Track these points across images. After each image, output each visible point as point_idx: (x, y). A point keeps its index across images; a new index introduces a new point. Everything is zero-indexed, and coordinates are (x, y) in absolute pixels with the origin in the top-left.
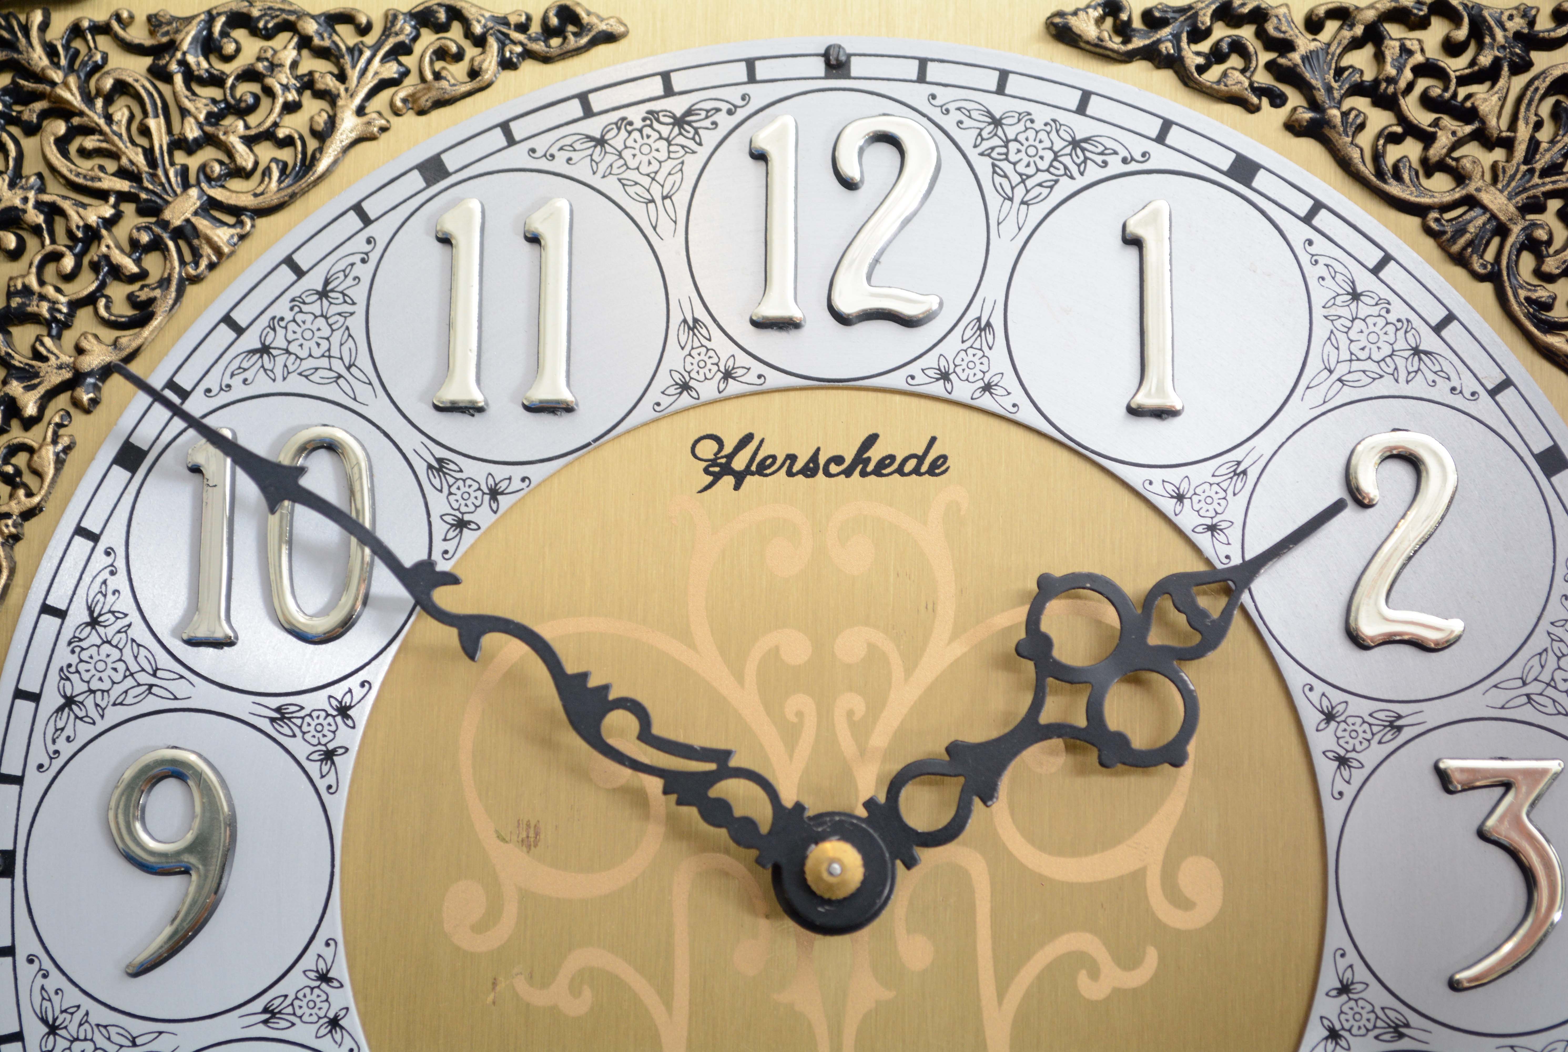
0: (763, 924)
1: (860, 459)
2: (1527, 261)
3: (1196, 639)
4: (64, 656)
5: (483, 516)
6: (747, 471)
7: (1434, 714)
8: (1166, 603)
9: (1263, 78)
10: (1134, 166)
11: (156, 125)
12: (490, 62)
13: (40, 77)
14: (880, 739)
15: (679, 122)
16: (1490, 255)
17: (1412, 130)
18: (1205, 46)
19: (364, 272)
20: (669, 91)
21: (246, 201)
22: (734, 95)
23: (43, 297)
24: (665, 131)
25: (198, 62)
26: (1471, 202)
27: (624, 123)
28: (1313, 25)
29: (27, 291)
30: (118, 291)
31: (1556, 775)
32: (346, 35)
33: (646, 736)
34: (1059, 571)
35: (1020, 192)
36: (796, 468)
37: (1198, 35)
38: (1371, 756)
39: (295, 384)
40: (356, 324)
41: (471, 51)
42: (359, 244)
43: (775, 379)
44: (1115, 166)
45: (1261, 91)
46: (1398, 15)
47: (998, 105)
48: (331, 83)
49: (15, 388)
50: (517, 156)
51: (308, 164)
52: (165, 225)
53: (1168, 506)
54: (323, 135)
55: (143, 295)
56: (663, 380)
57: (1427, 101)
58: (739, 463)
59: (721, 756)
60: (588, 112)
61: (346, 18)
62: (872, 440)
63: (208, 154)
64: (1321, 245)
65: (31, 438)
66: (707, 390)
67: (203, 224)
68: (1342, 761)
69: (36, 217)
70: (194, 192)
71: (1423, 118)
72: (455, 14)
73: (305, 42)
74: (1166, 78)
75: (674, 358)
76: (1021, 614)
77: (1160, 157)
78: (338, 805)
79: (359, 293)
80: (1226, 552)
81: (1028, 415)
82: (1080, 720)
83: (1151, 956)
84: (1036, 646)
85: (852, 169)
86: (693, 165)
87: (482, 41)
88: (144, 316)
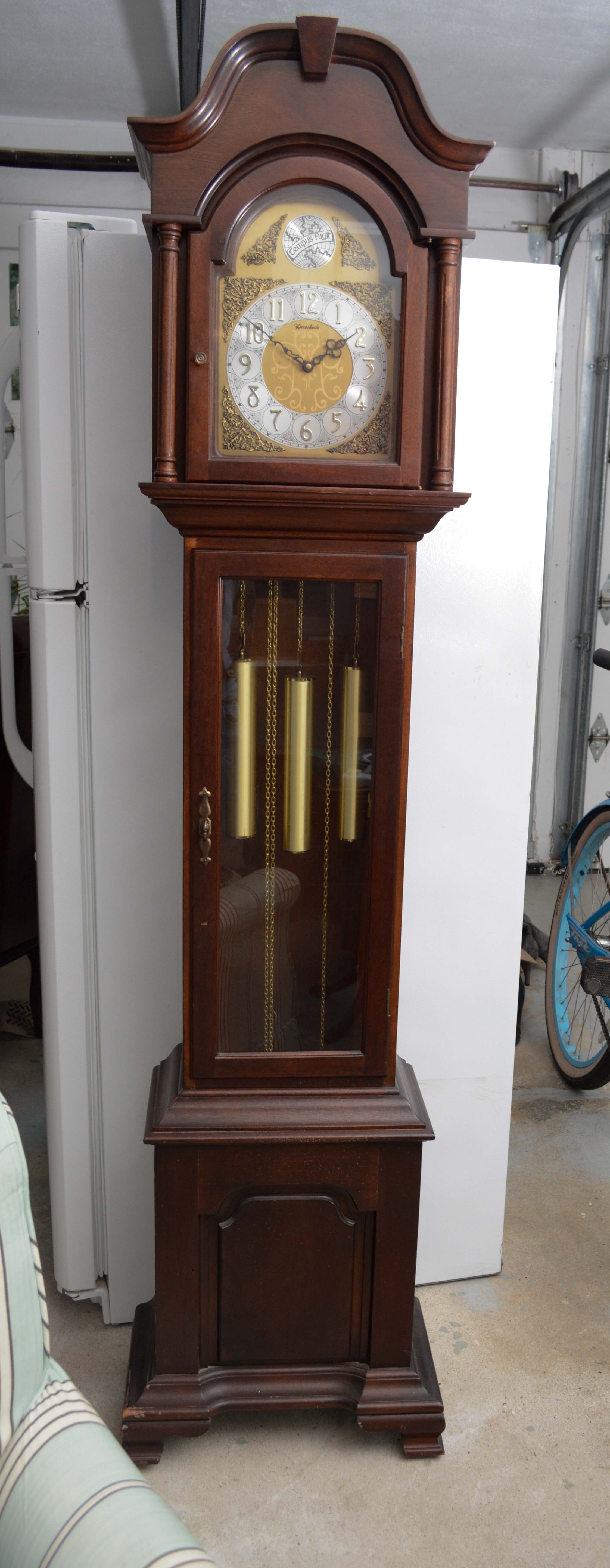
0: (301, 372)
2: (374, 310)
3: (342, 346)
4: (235, 344)
5: (275, 332)
7: (363, 354)
8: (339, 343)
9: (350, 290)
10: (338, 298)
11: (242, 290)
12: (275, 285)
13: (230, 285)
14: (312, 355)
15: (294, 292)
16: (370, 309)
17: (364, 296)
19: (263, 306)
20: (293, 289)
21: (251, 298)
22: (299, 289)
23: (232, 308)
24: (292, 293)
25: (246, 284)
26: (369, 304)
27: (288, 292)
28: (355, 284)
29: (230, 307)
30: (238, 307)
31: (372, 358)
32: (260, 282)
33: (291, 354)
34: (329, 339)
35: (327, 300)
36: (305, 327)
37: (344, 285)
38: (357, 357)
39: (256, 317)
40: (262, 311)
42: (262, 303)
43: (303, 319)
44: (335, 298)
46: (363, 284)
47: (324, 291)
48: (259, 286)
49: (229, 317)
50: (277, 295)
51: (257, 294)
52: (243, 301)
53: (339, 333)
54: (258, 292)
56: (292, 318)
57: (365, 293)
58: (299, 327)
59: (298, 356)
60: (285, 290)
61: (261, 279)
62: (312, 325)
63: (247, 293)
64: (355, 307)
65: (230, 322)
66: (296, 319)
67: (247, 301)
68: (355, 358)
69: (230, 299)
70: (246, 297)
71: (365, 294)
72: (271, 279)
73: (257, 282)
74: (341, 289)
75: (293, 316)
76: (326, 343)
77: (340, 298)
78: (261, 359)
79: (262, 308)
80: (345, 338)
81: (327, 323)
82: (331, 353)
83: (337, 376)
84: (327, 346)
85: (311, 298)
86: (295, 296)
87: (274, 283)
88: (241, 310)
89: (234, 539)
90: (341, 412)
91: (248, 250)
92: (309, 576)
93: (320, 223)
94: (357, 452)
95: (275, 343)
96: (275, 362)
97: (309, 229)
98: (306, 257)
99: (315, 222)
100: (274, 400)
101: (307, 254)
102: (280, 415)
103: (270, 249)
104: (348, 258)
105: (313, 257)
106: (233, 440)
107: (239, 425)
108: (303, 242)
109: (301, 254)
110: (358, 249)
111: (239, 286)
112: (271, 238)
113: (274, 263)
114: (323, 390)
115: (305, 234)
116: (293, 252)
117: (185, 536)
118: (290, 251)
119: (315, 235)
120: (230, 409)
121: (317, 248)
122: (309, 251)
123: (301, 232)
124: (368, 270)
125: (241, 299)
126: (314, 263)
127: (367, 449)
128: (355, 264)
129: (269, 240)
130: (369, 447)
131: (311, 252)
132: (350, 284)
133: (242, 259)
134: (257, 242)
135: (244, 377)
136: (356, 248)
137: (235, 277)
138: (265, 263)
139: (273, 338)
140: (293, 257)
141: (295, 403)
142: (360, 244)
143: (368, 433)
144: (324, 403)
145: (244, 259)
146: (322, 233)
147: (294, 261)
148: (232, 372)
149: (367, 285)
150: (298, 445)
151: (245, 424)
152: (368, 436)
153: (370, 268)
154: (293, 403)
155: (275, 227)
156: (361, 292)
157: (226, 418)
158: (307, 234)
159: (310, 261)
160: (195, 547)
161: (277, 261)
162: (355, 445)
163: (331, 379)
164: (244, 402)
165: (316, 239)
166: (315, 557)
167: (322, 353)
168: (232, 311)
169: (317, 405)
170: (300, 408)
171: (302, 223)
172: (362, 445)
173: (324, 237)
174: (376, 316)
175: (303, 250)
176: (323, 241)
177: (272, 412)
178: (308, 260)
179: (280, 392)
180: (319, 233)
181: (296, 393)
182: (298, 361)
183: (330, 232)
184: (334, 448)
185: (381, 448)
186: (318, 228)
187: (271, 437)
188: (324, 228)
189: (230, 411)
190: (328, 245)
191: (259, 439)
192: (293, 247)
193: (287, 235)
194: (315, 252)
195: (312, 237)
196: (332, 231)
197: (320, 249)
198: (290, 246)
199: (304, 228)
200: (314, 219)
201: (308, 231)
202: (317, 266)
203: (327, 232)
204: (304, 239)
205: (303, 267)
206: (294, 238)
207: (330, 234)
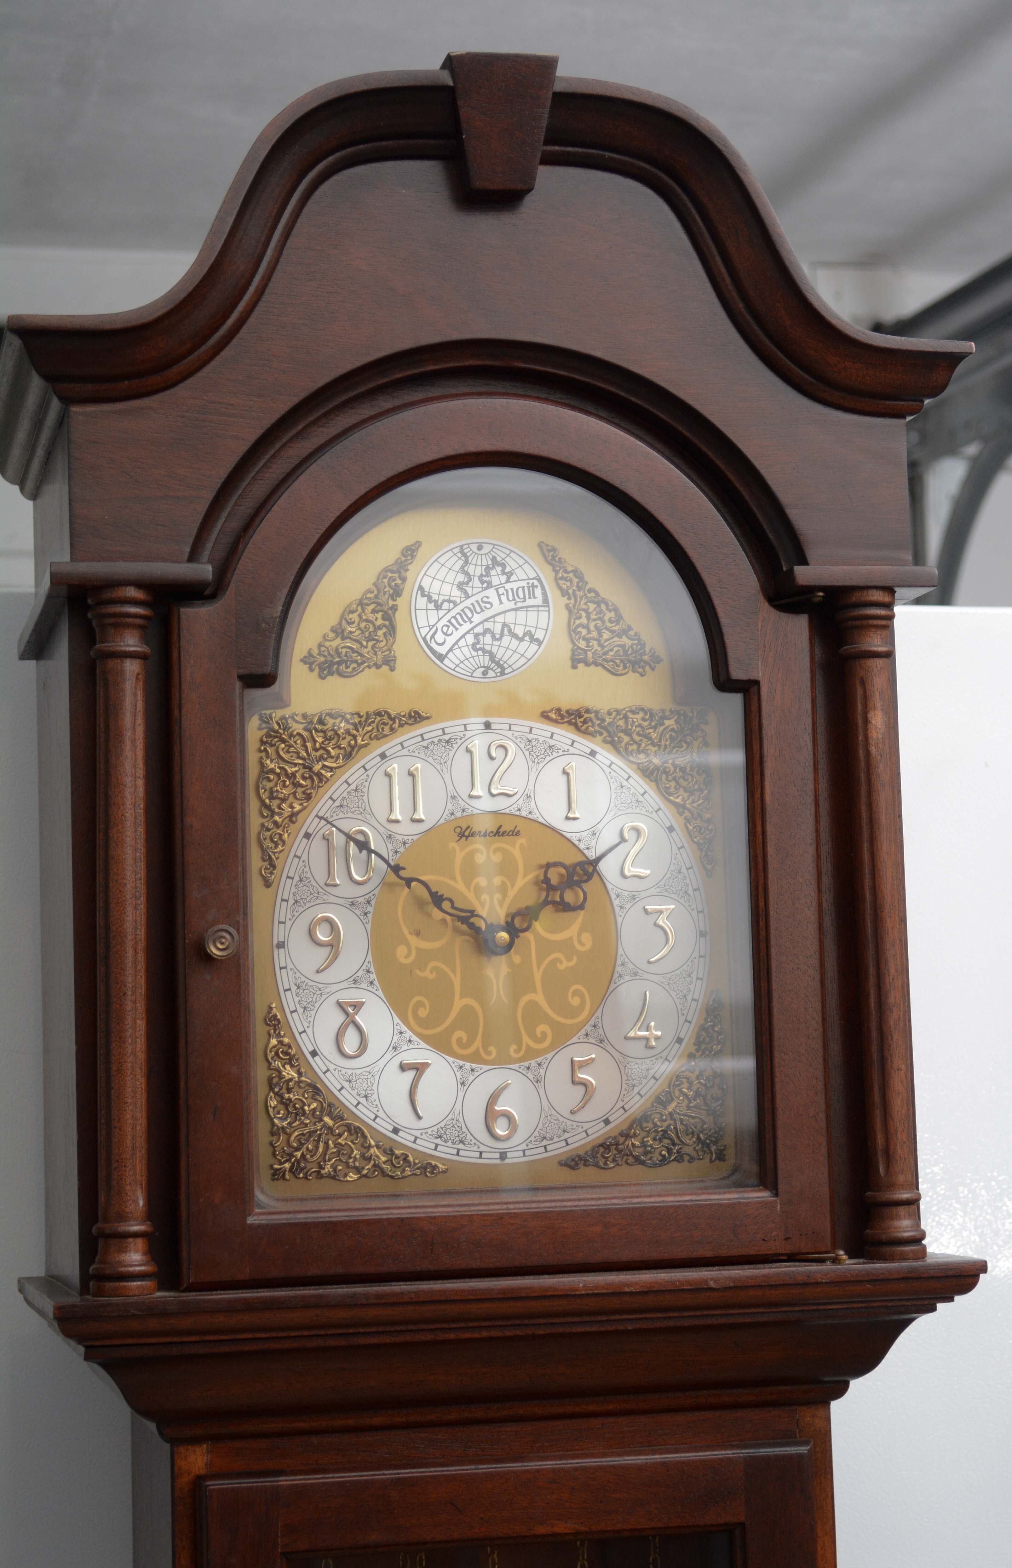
1: (498, 832)
2: (664, 777)
3: (586, 878)
4: (293, 891)
5: (402, 850)
6: (469, 836)
7: (643, 895)
8: (577, 870)
9: (597, 729)
10: (565, 753)
11: (309, 745)
12: (396, 725)
13: (277, 732)
14: (506, 906)
15: (447, 742)
16: (655, 775)
17: (635, 742)
18: (582, 720)
19: (367, 784)
20: (444, 734)
21: (334, 765)
22: (461, 734)
23: (282, 793)
24: (444, 744)
25: (319, 727)
26: (649, 762)
27: (433, 742)
28: (609, 713)
29: (277, 791)
30: (300, 790)
31: (673, 909)
32: (357, 720)
33: (453, 907)
34: (551, 861)
35: (536, 760)
36: (482, 834)
37: (581, 717)
38: (628, 906)
39: (350, 815)
40: (365, 798)
41: (391, 723)
42: (364, 776)
43: (475, 812)
44: (561, 753)
45: (596, 732)
46: (631, 711)
47: (530, 736)
48: (355, 732)
49: (276, 818)
50: (405, 752)
51: (350, 755)
52: (313, 772)
53: (577, 843)
54: (353, 748)
55: (308, 791)
56: (447, 812)
57: (638, 734)
58: (467, 834)
59: (470, 911)
60: (423, 740)
61: (358, 714)
62: (500, 826)
63: (321, 752)
64: (613, 773)
65: (280, 831)
66: (457, 815)
67: (323, 772)
68: (621, 908)
69: (278, 771)
70: (320, 763)
71: (637, 738)
72: (386, 712)
73: (347, 721)
74: (572, 727)
75: (449, 806)
76: (540, 872)
77: (572, 750)
78: (369, 927)
79: (365, 790)
80: (592, 855)
81: (541, 820)
82: (558, 899)
83: (575, 958)
84: (547, 880)
85: (494, 754)
86: (451, 753)
87: (393, 720)
88: (308, 797)
89: (315, 1440)
90: (593, 1056)
91: (320, 639)
92: (541, 1530)
93: (508, 559)
94: (643, 1163)
95: (408, 881)
96: (406, 932)
97: (481, 576)
98: (477, 650)
99: (494, 559)
100: (408, 1034)
101: (478, 643)
102: (428, 1074)
103: (380, 633)
104: (588, 646)
105: (495, 649)
106: (298, 1154)
107: (314, 1110)
108: (466, 610)
109: (462, 643)
110: (610, 621)
111: (299, 734)
112: (379, 604)
113: (392, 669)
114: (539, 998)
115: (469, 590)
116: (440, 637)
117: (174, 1442)
118: (433, 637)
119: (497, 590)
120: (288, 1067)
121: (504, 625)
122: (483, 635)
123: (461, 586)
124: (642, 675)
125: (305, 767)
126: (498, 664)
127: (669, 1151)
128: (608, 661)
129: (374, 611)
130: (674, 1144)
131: (488, 636)
132: (597, 712)
133: (305, 663)
134: (342, 617)
135: (321, 978)
136: (606, 618)
137: (287, 712)
138: (367, 670)
139: (403, 869)
140: (442, 650)
141: (465, 1040)
142: (616, 610)
143: (670, 1108)
144: (544, 1034)
145: (311, 664)
146: (514, 586)
147: (446, 661)
148: (290, 966)
149: (641, 715)
150: (481, 1153)
151: (330, 1105)
152: (670, 1113)
153: (647, 668)
154: (459, 1040)
155: (390, 575)
156: (627, 732)
157: (276, 1094)
158: (475, 591)
159: (487, 658)
160: (203, 1472)
161: (398, 665)
162: (637, 1143)
163: (561, 967)
164: (327, 1047)
165: (501, 603)
166: (554, 1471)
167: (531, 898)
168: (284, 800)
169: (526, 1039)
170: (481, 1050)
171: (461, 563)
172: (654, 1139)
173: (521, 595)
174: (670, 794)
175: (468, 632)
176: (519, 605)
177: (403, 1068)
178: (481, 658)
179: (423, 1013)
180: (508, 586)
181: (467, 1010)
182: (472, 926)
183: (536, 583)
184: (579, 1156)
185: (708, 1146)
186: (503, 573)
187: (404, 1138)
188: (520, 574)
189: (289, 1072)
190: (532, 615)
191: (370, 1146)
192: (439, 625)
193: (423, 595)
194: (498, 636)
195: (488, 597)
196: (539, 580)
197: (512, 626)
198: (431, 623)
199: (467, 574)
200: (492, 550)
201: (476, 582)
202: (507, 671)
203: (528, 583)
204: (468, 603)
205: (470, 674)
206: (442, 603)
207: (537, 587)
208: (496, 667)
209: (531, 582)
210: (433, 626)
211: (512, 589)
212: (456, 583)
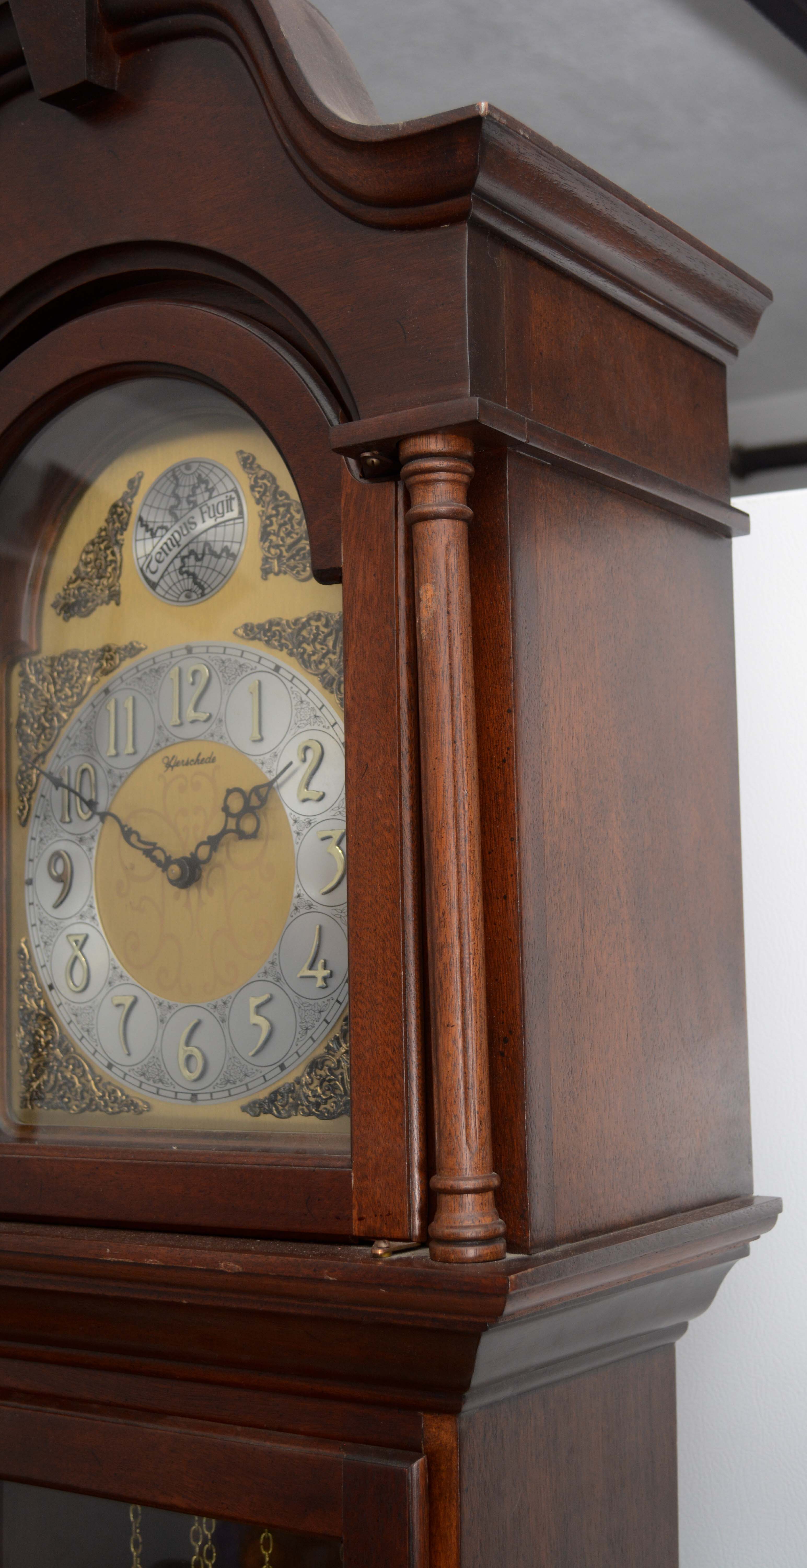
1: (198, 760)
3: (261, 803)
4: (39, 828)
5: (119, 783)
6: (174, 766)
7: (318, 819)
8: (256, 794)
10: (253, 671)
11: (51, 687)
12: (117, 660)
13: (30, 678)
14: (196, 835)
15: (156, 671)
17: (317, 652)
19: (94, 721)
20: (154, 663)
21: (68, 705)
22: (167, 662)
24: (154, 674)
25: (59, 668)
27: (145, 673)
28: (294, 624)
30: (45, 732)
32: (88, 658)
33: (139, 840)
34: (231, 788)
35: (228, 681)
36: (184, 763)
38: (304, 832)
39: (81, 753)
40: (92, 735)
41: (113, 658)
42: (93, 713)
43: (177, 740)
44: (249, 671)
45: (282, 644)
47: (224, 657)
48: (85, 671)
49: (28, 761)
50: (123, 685)
51: (82, 693)
52: (54, 714)
53: (258, 766)
54: (84, 686)
55: (50, 733)
56: (154, 743)
57: (319, 643)
58: (172, 764)
59: (161, 844)
60: (138, 671)
61: (89, 652)
62: (199, 755)
63: (61, 693)
64: (295, 689)
66: (164, 745)
68: (298, 834)
69: (29, 715)
70: (58, 704)
71: (318, 648)
72: (110, 648)
73: (81, 660)
74: (262, 644)
75: (156, 737)
76: (223, 800)
77: (259, 667)
78: (93, 862)
79: (92, 727)
80: (271, 778)
81: (230, 744)
82: (237, 827)
84: (227, 808)
85: (195, 679)
86: (159, 683)
87: (115, 655)
88: (49, 738)
90: (272, 995)
91: (65, 582)
93: (212, 475)
94: (312, 1114)
97: (189, 496)
98: (183, 574)
99: (199, 478)
100: (120, 969)
101: (184, 566)
102: (135, 1011)
103: (108, 569)
104: (274, 554)
105: (197, 571)
106: (34, 1084)
107: (48, 1042)
108: (176, 534)
109: (171, 569)
111: (45, 678)
112: (109, 543)
113: (118, 604)
115: (178, 513)
116: (153, 566)
118: (148, 566)
119: (201, 508)
120: (32, 999)
121: (206, 544)
122: (188, 557)
123: (172, 511)
125: (49, 710)
126: (199, 585)
127: (338, 1103)
128: (296, 567)
129: (104, 549)
130: (342, 1096)
131: (192, 558)
132: (283, 623)
133: (52, 608)
134: (81, 559)
135: (57, 913)
137: (38, 659)
138: (98, 607)
140: (154, 578)
141: (166, 977)
145: (57, 608)
146: (215, 501)
147: (158, 589)
148: (35, 902)
149: (324, 620)
150: (177, 1093)
151: (60, 1038)
154: (161, 977)
155: (118, 510)
156: (309, 642)
158: (184, 512)
159: (191, 580)
161: (123, 598)
162: (308, 1092)
164: (61, 982)
165: (204, 521)
167: (214, 829)
170: (179, 987)
171: (173, 486)
172: (323, 1089)
173: (220, 510)
175: (176, 557)
176: (219, 520)
177: (118, 1004)
178: (186, 581)
179: (134, 947)
180: (210, 503)
182: (154, 859)
183: (233, 495)
184: (261, 1103)
186: (207, 490)
187: (115, 1074)
188: (221, 488)
189: (32, 1005)
190: (229, 529)
191: (88, 1080)
192: (154, 554)
193: (142, 525)
194: (200, 556)
195: (193, 518)
196: (236, 492)
197: (212, 544)
198: (148, 552)
199: (177, 497)
200: (198, 469)
201: (184, 505)
202: (206, 591)
203: (227, 497)
204: (176, 527)
205: (176, 599)
206: (156, 531)
207: (233, 499)
208: (198, 589)
209: (229, 494)
210: (149, 555)
211: (213, 505)
212: (168, 508)
